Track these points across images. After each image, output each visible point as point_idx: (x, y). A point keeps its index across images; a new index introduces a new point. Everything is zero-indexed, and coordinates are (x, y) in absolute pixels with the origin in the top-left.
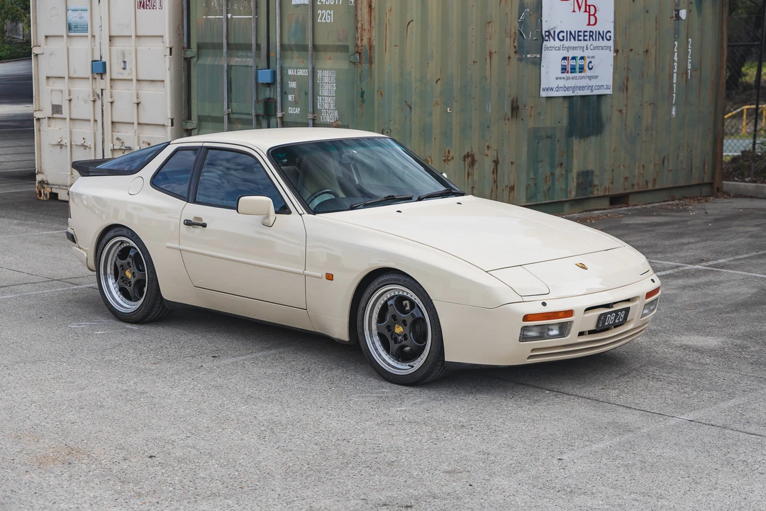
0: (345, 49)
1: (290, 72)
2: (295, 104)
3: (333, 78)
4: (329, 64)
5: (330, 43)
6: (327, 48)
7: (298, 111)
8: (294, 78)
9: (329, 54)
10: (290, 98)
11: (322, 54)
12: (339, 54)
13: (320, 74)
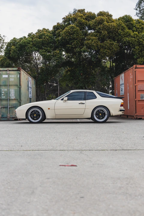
0: (17, 85)
1: (2, 90)
2: (4, 96)
3: (14, 90)
4: (12, 88)
5: (13, 84)
6: (11, 85)
7: (4, 97)
8: (3, 91)
9: (12, 86)
10: (2, 95)
11: (10, 86)
12: (15, 86)
13: (10, 90)
